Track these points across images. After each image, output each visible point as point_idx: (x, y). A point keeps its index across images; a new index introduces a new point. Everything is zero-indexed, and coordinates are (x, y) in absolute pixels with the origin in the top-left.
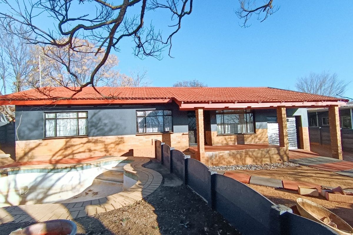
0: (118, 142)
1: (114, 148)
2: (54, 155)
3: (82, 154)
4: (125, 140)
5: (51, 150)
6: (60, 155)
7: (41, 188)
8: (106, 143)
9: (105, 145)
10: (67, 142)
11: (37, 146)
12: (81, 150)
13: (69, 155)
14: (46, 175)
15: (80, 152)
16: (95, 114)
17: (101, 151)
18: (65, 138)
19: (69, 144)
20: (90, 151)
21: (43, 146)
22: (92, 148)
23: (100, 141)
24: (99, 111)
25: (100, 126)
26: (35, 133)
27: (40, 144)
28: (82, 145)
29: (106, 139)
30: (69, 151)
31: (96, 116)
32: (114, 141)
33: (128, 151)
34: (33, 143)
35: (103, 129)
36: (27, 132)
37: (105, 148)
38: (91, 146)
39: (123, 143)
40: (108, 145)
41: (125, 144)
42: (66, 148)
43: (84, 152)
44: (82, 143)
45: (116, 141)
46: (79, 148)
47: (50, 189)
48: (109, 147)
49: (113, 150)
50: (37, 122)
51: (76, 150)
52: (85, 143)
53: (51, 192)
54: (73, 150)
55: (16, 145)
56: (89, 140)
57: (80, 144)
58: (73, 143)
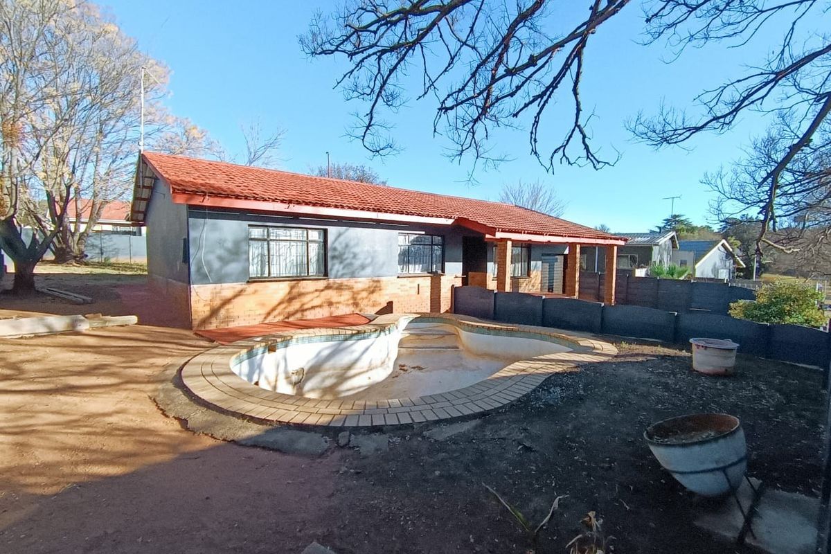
0: (372, 289)
1: (366, 298)
2: (269, 314)
3: (317, 310)
4: (383, 284)
5: (263, 305)
6: (279, 314)
7: (329, 369)
8: (355, 290)
9: (354, 293)
10: (292, 288)
11: (235, 296)
12: (316, 302)
13: (296, 312)
14: (340, 344)
15: (313, 308)
16: (340, 235)
17: (348, 305)
18: (289, 280)
19: (295, 291)
20: (330, 304)
21: (247, 295)
22: (334, 300)
23: (346, 286)
24: (347, 230)
25: (346, 259)
26: (234, 267)
27: (242, 291)
28: (317, 293)
29: (356, 282)
30: (296, 305)
31: (342, 238)
32: (367, 286)
33: (386, 305)
34: (228, 289)
35: (351, 264)
36: (216, 265)
37: (354, 298)
38: (332, 295)
39: (380, 290)
40: (358, 293)
41: (383, 292)
42: (290, 299)
43: (320, 306)
44: (316, 291)
45: (369, 287)
46: (312, 300)
47: (350, 367)
48: (359, 296)
49: (365, 302)
50: (237, 244)
51: (307, 303)
52: (322, 291)
53: (352, 372)
54: (302, 303)
55: (193, 294)
56: (329, 284)
57: (312, 292)
58: (303, 290)
